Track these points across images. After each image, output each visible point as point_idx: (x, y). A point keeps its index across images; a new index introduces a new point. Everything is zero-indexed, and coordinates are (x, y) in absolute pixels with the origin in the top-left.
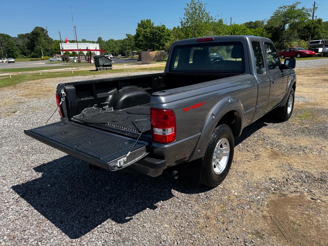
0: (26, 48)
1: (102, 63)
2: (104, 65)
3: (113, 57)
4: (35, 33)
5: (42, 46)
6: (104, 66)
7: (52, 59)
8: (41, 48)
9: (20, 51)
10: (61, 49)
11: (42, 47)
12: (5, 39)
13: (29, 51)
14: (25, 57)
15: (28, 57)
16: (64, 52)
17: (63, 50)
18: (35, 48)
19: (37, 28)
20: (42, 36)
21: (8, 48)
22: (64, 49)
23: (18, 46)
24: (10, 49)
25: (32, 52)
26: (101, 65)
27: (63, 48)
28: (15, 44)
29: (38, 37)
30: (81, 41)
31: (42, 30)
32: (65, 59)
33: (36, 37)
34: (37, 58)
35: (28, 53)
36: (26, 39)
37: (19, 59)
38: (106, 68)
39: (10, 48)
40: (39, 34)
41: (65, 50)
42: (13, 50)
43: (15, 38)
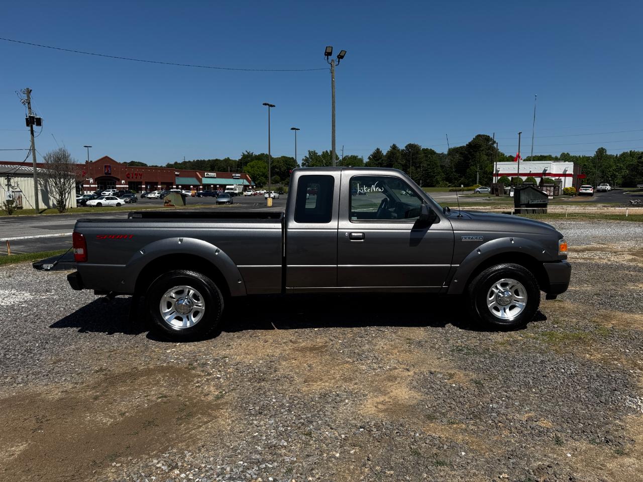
0: (454, 170)
1: (525, 201)
2: (530, 203)
3: (612, 190)
4: (473, 145)
5: (481, 166)
6: (528, 205)
7: (479, 190)
8: (478, 169)
9: (445, 176)
10: (494, 172)
11: (480, 169)
12: (426, 156)
13: (457, 175)
14: (450, 184)
15: (453, 185)
16: (499, 178)
17: (498, 175)
18: (468, 170)
19: (479, 136)
20: (483, 150)
21: (426, 170)
22: (499, 173)
23: (442, 167)
24: (430, 172)
25: (462, 177)
26: (523, 203)
27: (499, 171)
28: (439, 164)
29: (476, 152)
30: (559, 157)
31: (487, 139)
32: (495, 191)
33: (474, 151)
34: (468, 186)
35: (456, 179)
36: (458, 156)
37: (440, 188)
38: (533, 210)
39: (430, 170)
40: (480, 146)
41: (501, 175)
42: (434, 174)
43: (441, 154)
